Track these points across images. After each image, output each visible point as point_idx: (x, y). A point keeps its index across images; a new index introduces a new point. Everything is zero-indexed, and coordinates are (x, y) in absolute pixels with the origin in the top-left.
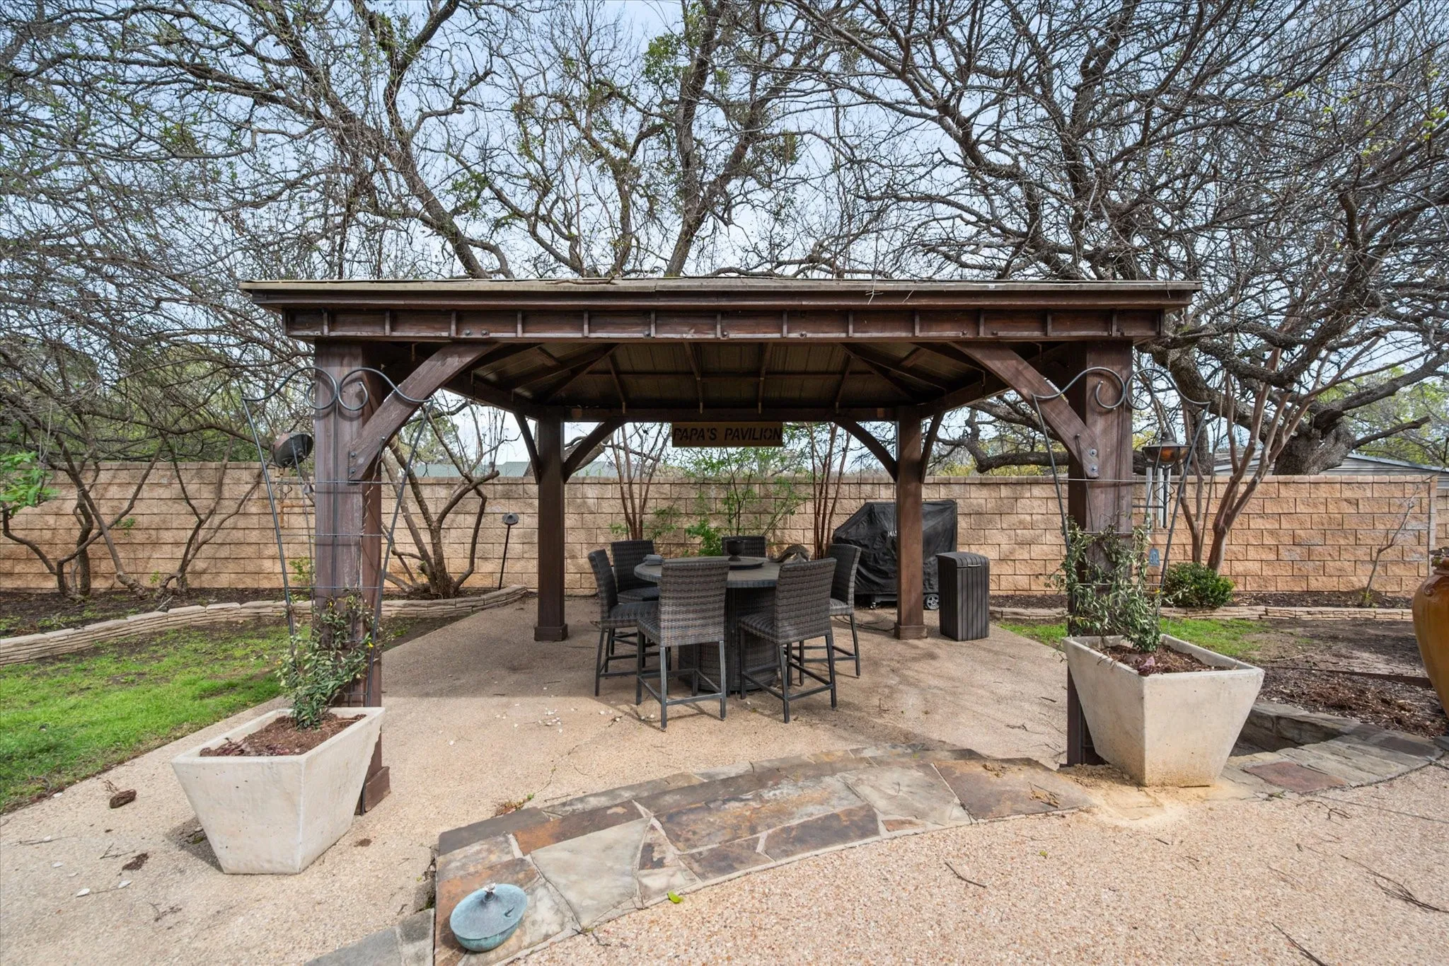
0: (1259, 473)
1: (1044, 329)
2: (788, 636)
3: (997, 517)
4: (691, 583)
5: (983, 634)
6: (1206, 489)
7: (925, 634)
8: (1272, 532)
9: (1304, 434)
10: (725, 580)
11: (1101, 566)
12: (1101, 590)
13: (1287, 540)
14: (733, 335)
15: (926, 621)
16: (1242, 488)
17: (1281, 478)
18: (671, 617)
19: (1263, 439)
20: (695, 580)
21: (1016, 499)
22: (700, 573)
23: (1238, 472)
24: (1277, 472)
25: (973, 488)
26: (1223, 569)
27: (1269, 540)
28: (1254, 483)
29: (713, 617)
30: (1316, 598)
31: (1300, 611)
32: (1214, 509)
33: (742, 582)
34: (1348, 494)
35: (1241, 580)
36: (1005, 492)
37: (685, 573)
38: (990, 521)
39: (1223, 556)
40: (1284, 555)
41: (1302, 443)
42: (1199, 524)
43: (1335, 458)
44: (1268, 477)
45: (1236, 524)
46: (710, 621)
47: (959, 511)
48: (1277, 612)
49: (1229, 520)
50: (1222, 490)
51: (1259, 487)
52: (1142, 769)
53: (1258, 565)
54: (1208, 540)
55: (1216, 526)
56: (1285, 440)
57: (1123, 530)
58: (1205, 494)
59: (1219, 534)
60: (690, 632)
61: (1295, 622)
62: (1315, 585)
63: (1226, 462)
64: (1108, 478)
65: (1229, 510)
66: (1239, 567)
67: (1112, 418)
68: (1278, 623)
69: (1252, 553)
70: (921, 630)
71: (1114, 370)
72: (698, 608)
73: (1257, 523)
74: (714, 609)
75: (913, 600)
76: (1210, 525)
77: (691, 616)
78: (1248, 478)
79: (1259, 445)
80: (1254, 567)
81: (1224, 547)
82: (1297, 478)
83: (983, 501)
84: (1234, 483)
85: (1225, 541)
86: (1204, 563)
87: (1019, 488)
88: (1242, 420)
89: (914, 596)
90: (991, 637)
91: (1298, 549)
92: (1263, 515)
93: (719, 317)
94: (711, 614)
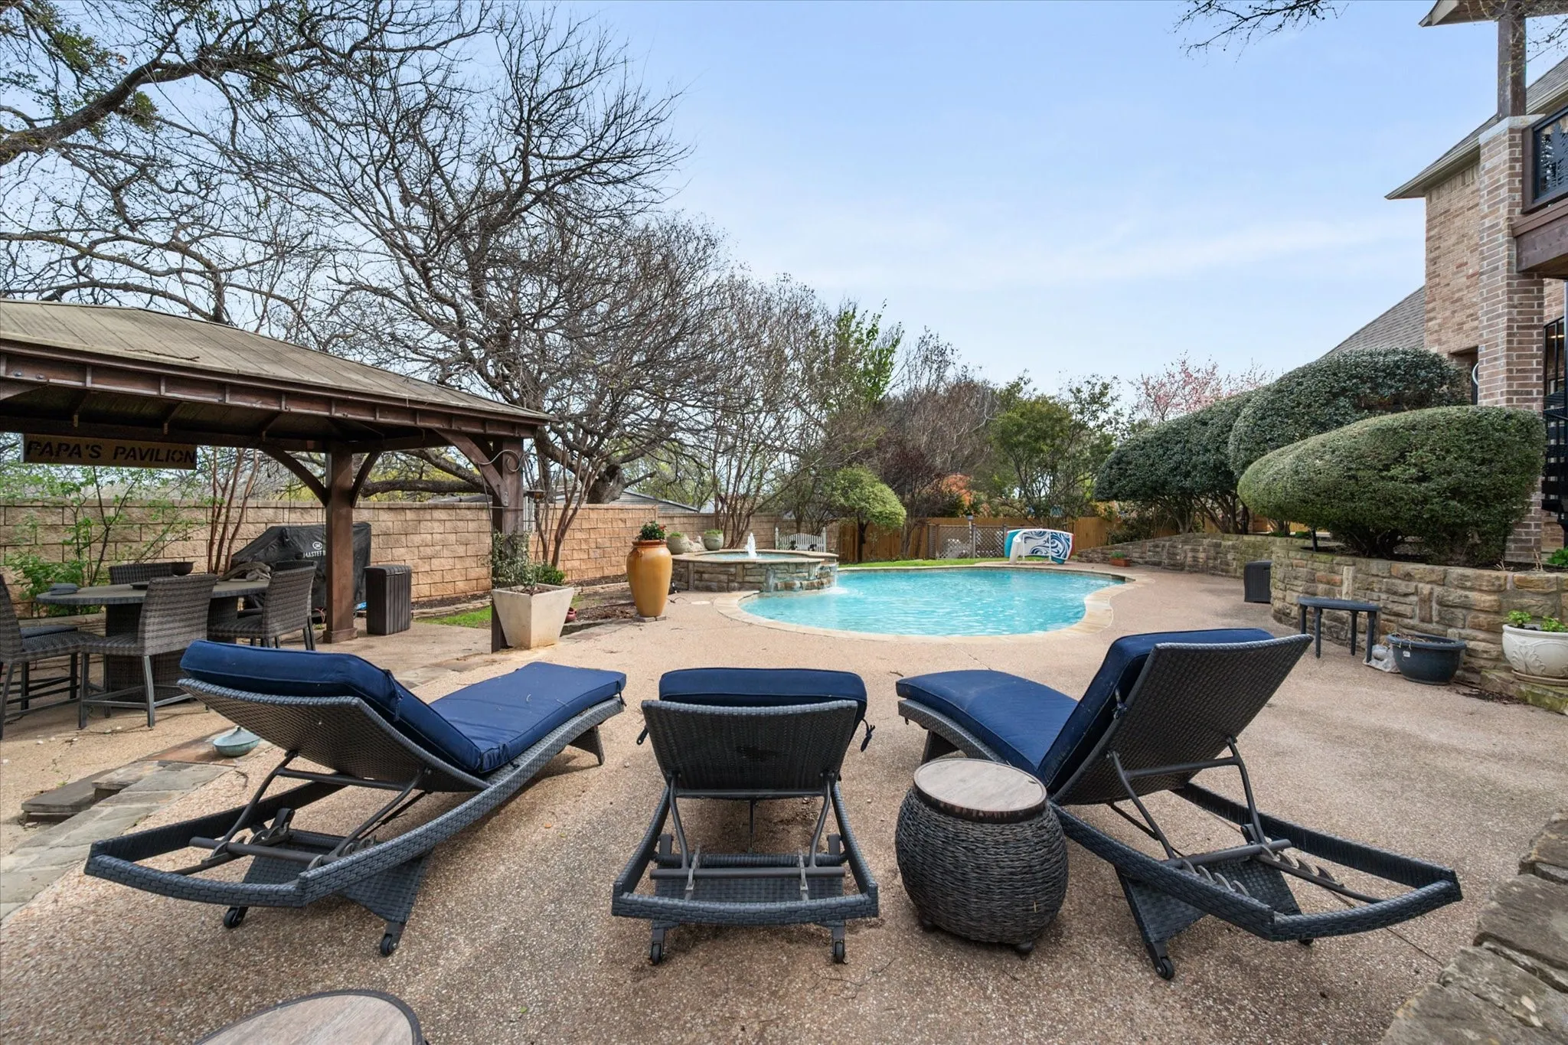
0: (579, 504)
1: (484, 427)
2: (275, 631)
3: (403, 538)
4: (181, 595)
5: (406, 627)
6: (551, 513)
7: (355, 635)
8: (586, 540)
9: (602, 479)
10: (211, 591)
11: (509, 552)
12: (509, 564)
13: (593, 545)
14: (294, 409)
15: (355, 626)
16: (570, 512)
17: (591, 506)
18: (156, 627)
19: (582, 480)
20: (185, 592)
21: (420, 521)
22: (191, 585)
23: (569, 501)
24: (589, 502)
25: (381, 512)
26: (560, 567)
27: (584, 546)
28: (575, 510)
29: (197, 624)
30: (605, 579)
31: (598, 588)
32: (555, 527)
33: (226, 593)
34: (622, 516)
35: (569, 573)
36: (410, 515)
37: (176, 586)
38: (397, 541)
39: (560, 558)
40: (592, 555)
41: (600, 483)
42: (547, 536)
43: (616, 494)
44: (584, 505)
45: (567, 536)
46: (195, 628)
47: (374, 532)
48: (588, 589)
49: (563, 533)
50: (559, 513)
51: (579, 511)
52: (529, 641)
53: (578, 562)
54: (552, 548)
55: (556, 537)
56: (592, 483)
57: (519, 533)
58: (550, 517)
59: (558, 542)
60: (175, 640)
61: (596, 593)
62: (607, 573)
63: (561, 493)
64: (512, 507)
65: (564, 526)
66: (569, 565)
67: (515, 476)
68: (588, 595)
69: (576, 556)
70: (351, 632)
71: (515, 452)
72: (184, 617)
73: (579, 535)
74: (199, 617)
75: (344, 608)
76: (553, 538)
77: (177, 624)
78: (573, 506)
79: (579, 484)
80: (576, 564)
81: (560, 552)
82: (598, 506)
83: (390, 524)
84: (566, 508)
85: (561, 548)
86: (549, 563)
87: (422, 512)
88: (571, 467)
89: (345, 603)
90: (412, 628)
91: (598, 551)
92: (581, 530)
93: (284, 397)
94: (196, 621)
